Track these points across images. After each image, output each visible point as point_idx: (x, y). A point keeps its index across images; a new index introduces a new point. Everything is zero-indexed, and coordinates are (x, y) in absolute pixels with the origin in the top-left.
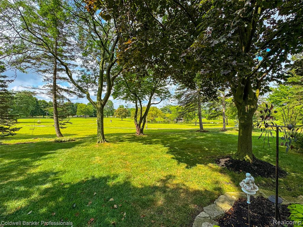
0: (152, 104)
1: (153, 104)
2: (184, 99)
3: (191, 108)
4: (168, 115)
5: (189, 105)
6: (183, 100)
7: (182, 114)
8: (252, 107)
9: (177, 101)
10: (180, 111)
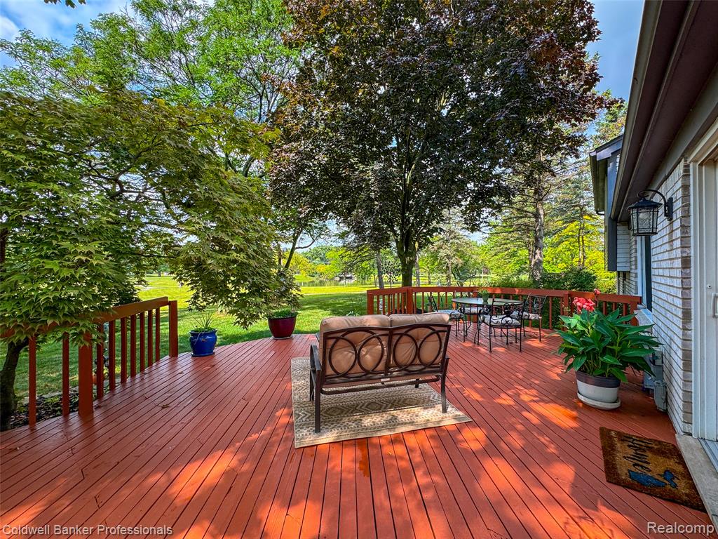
0: (297, 248)
1: (299, 248)
2: (353, 238)
3: (366, 254)
4: (322, 268)
5: (362, 250)
6: (350, 240)
7: (350, 266)
8: (411, 259)
9: (340, 243)
10: (346, 259)
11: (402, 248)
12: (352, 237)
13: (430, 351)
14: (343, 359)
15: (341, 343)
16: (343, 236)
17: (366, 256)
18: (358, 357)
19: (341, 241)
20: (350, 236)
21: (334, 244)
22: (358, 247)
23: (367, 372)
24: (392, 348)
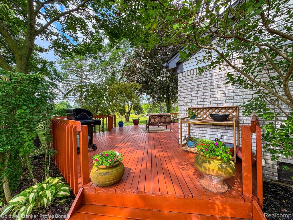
11: (167, 103)
12: (151, 100)
13: (167, 120)
14: (153, 120)
15: (152, 118)
16: (148, 99)
17: (156, 106)
18: (155, 120)
19: (147, 101)
20: (150, 99)
21: (145, 102)
22: (153, 103)
23: (156, 123)
24: (160, 119)
